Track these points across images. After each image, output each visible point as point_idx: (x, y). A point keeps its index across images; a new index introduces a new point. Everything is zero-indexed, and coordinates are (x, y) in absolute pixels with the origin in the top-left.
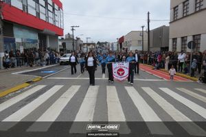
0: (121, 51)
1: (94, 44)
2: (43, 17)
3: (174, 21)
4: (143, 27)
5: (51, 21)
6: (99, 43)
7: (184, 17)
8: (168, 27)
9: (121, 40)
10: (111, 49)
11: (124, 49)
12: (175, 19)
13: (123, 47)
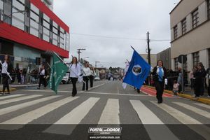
2: (46, 38)
3: (175, 40)
5: (55, 43)
7: (182, 36)
12: (175, 39)
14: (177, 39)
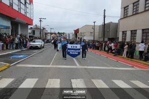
0: (76, 39)
1: (55, 34)
3: (124, 18)
4: (94, 22)
6: (59, 33)
7: (133, 15)
9: (77, 32)
10: (68, 38)
11: (79, 38)
12: (125, 16)
13: (78, 36)
14: (127, 17)
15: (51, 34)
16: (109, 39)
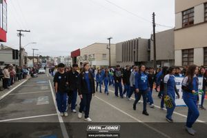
1: (36, 58)
4: (109, 39)
8: (149, 40)
9: (75, 54)
11: (81, 63)
15: (31, 58)
16: (137, 63)
